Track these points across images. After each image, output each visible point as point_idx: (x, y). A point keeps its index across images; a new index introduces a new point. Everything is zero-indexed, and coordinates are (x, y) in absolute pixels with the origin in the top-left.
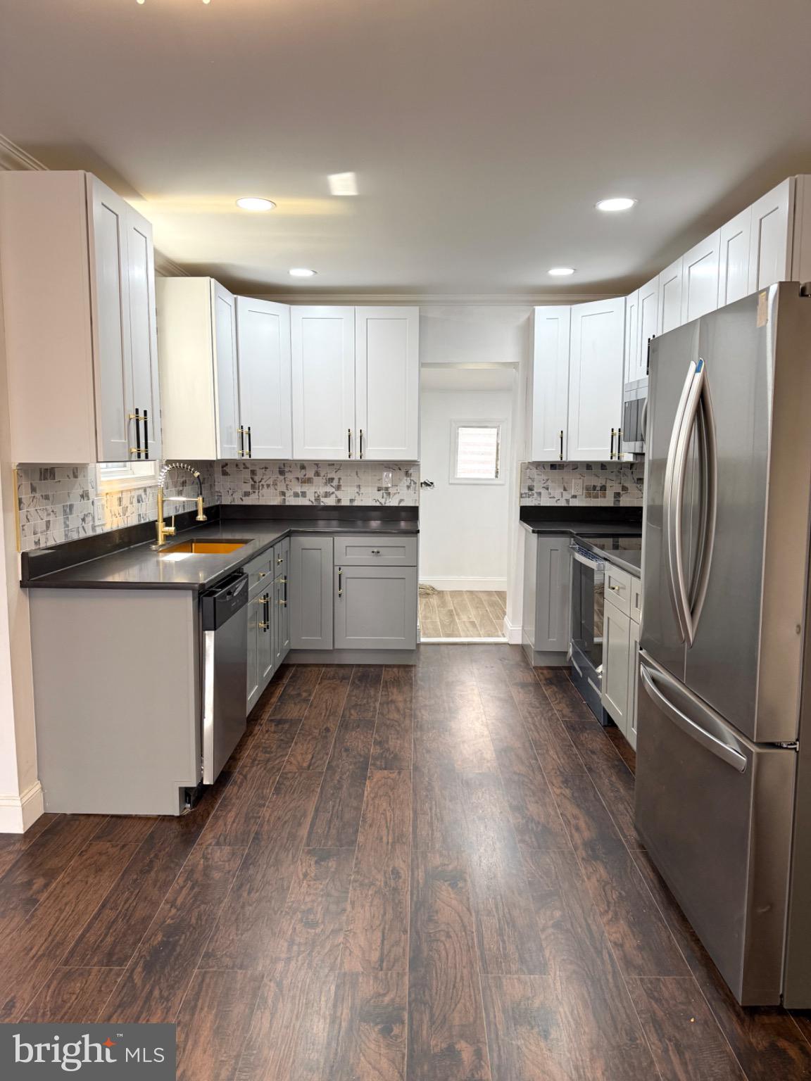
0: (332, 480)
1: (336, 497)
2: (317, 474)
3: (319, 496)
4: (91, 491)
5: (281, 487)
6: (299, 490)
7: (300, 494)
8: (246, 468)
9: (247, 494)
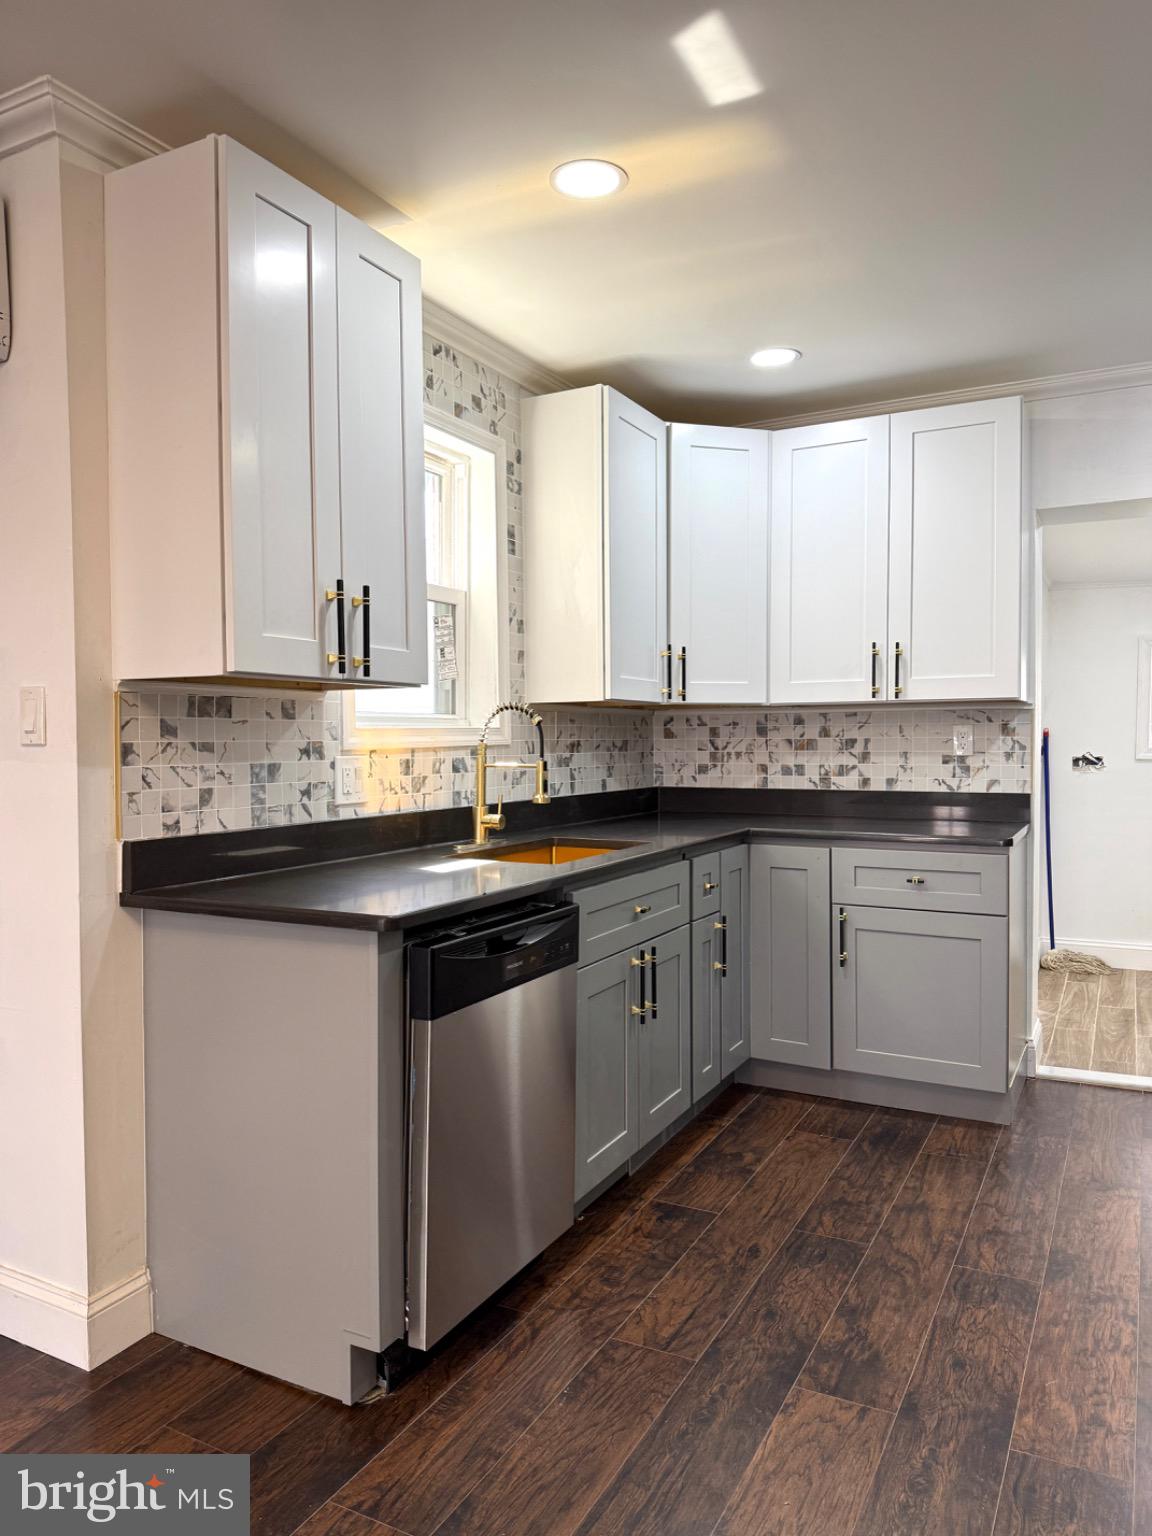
0: (852, 742)
1: (861, 775)
2: (825, 733)
3: (827, 774)
4: (329, 745)
5: (761, 757)
6: (791, 762)
7: (794, 769)
8: (702, 724)
9: (703, 769)
